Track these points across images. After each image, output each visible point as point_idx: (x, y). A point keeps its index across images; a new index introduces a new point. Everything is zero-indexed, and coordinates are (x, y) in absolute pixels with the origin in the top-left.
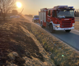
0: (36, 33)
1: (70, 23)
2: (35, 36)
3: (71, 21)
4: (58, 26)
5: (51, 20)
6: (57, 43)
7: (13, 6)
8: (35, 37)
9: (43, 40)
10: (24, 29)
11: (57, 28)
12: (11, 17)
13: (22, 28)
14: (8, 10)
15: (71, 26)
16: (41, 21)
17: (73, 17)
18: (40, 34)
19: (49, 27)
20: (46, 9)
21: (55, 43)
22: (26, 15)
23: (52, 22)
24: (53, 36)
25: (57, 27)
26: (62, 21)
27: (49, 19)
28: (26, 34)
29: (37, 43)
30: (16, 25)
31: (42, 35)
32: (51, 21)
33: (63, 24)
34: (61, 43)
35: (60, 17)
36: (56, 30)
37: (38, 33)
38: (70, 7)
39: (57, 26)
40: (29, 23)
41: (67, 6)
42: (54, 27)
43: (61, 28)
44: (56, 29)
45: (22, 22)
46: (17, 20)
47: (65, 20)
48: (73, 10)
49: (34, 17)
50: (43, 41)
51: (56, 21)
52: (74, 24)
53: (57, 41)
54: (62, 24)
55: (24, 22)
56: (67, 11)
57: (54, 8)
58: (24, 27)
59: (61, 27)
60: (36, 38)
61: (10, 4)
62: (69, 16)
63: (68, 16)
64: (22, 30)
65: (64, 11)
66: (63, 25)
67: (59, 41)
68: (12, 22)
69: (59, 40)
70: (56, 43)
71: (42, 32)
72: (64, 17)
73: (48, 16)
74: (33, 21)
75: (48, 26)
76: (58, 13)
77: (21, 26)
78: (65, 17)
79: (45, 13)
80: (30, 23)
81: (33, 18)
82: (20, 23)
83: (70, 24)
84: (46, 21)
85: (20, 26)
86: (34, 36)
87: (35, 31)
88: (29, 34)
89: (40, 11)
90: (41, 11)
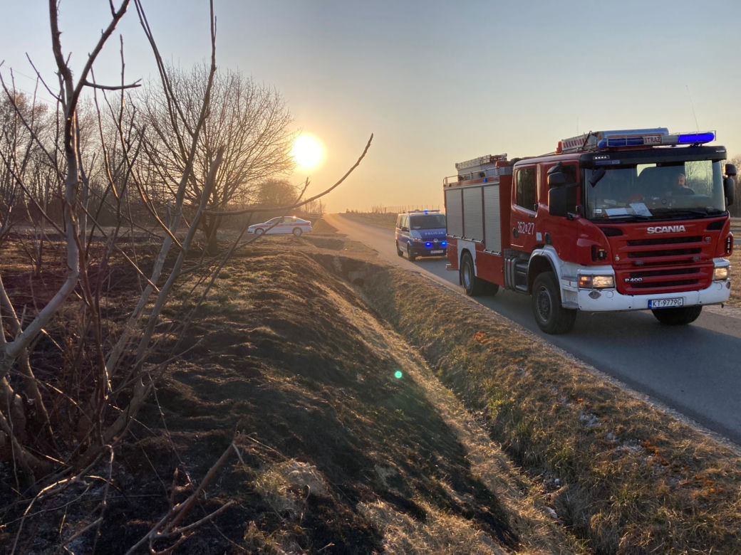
0: (428, 333)
1: (696, 257)
2: (422, 353)
3: (699, 239)
4: (600, 281)
5: (539, 237)
6: (601, 406)
7: (270, 156)
8: (424, 361)
9: (487, 383)
10: (345, 303)
11: (595, 292)
12: (251, 229)
13: (332, 295)
14: (238, 183)
15: (704, 279)
16: (465, 251)
17: (719, 213)
18: (458, 339)
19: (525, 289)
20: (498, 161)
21: (587, 409)
22: (351, 216)
23: (549, 252)
24: (561, 353)
25: (588, 285)
26: (631, 243)
27: (522, 228)
28: (360, 338)
29: (443, 406)
30: (289, 277)
31: (478, 349)
32: (541, 246)
33: (639, 261)
34: (632, 403)
35: (611, 212)
36: (588, 313)
37: (447, 332)
38: (683, 139)
39: (592, 276)
40: (377, 268)
41: (662, 132)
42: (564, 284)
43: (621, 291)
44: (585, 301)
45: (326, 261)
46: (295, 248)
47: (652, 230)
48: (716, 155)
49: (407, 224)
50: (492, 392)
51: (579, 243)
52: (727, 261)
53: (601, 391)
54: (634, 265)
55: (342, 260)
56: (661, 165)
57: (560, 150)
58: (340, 290)
59: (621, 287)
60: (435, 371)
61: (249, 139)
62: (686, 204)
63: (671, 205)
64: (333, 310)
65: (640, 168)
66: (638, 275)
67: (617, 390)
68: (261, 258)
69: (617, 384)
70: (596, 406)
71: (477, 327)
72: (640, 208)
73: (514, 207)
74: (400, 254)
75: (520, 280)
76: (593, 185)
77: (323, 287)
78: (648, 214)
79: (493, 193)
80: (381, 265)
81: (405, 229)
82: (317, 267)
83: (690, 261)
84: (505, 243)
85: (317, 284)
86: (417, 354)
87: (419, 322)
88: (380, 337)
89: (456, 180)
90: (460, 178)
